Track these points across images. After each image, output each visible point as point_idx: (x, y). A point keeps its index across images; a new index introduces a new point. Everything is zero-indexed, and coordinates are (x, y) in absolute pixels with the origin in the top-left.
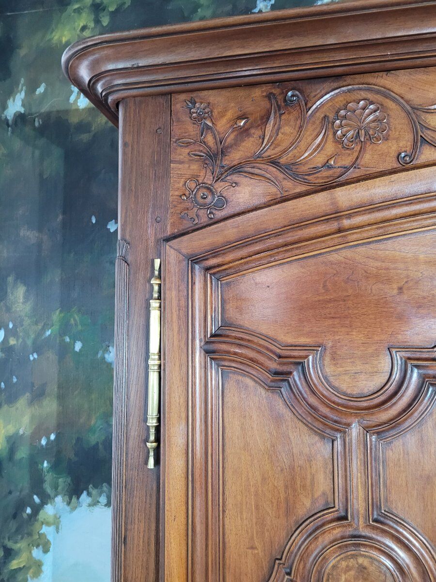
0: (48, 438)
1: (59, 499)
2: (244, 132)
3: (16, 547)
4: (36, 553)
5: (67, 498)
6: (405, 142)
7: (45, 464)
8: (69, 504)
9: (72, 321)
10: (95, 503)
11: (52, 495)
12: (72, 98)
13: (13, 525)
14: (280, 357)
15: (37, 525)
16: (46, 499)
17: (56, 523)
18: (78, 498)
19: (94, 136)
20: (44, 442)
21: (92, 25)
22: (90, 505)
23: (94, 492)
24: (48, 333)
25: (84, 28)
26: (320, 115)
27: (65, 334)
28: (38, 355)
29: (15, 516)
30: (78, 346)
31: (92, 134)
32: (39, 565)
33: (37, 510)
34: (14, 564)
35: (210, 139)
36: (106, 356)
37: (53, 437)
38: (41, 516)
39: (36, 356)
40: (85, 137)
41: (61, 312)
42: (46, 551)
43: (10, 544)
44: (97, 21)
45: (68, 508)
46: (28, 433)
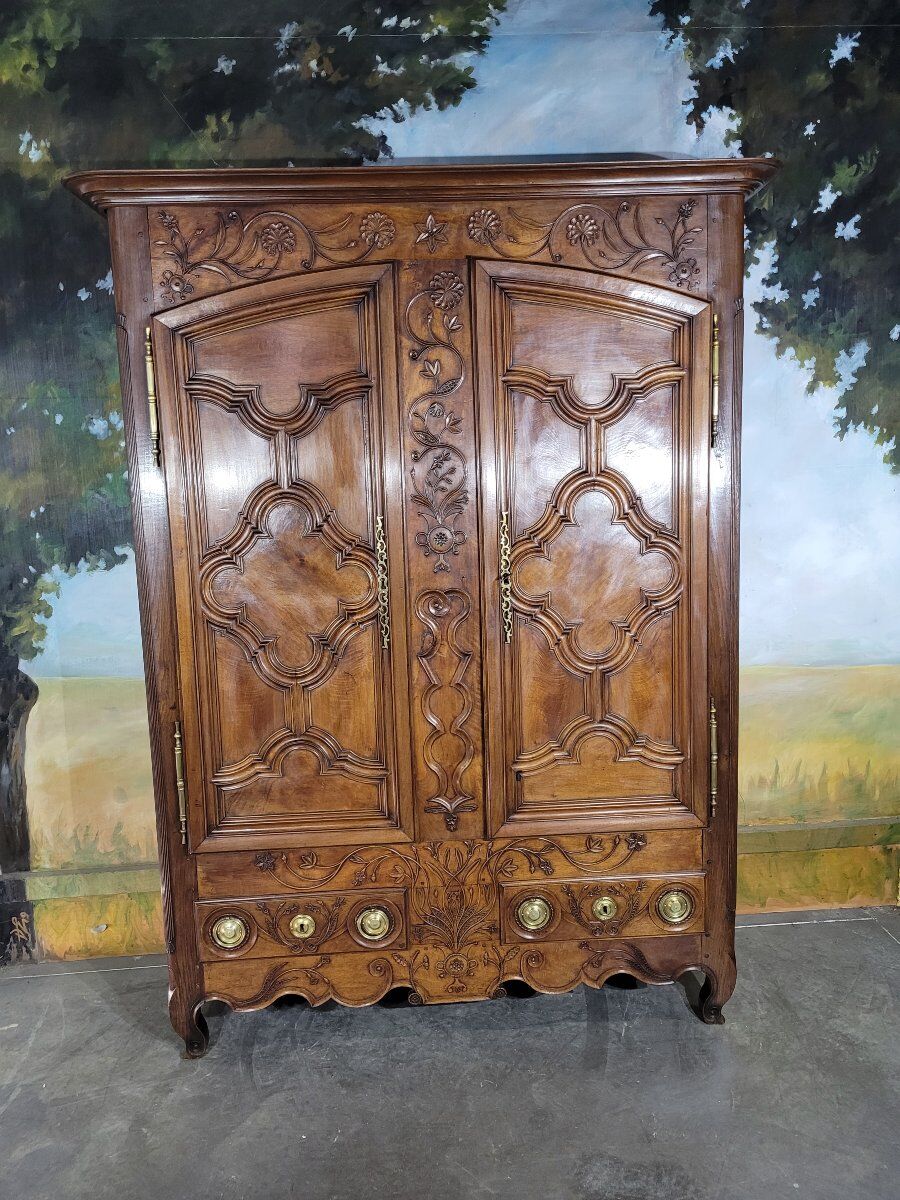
0: (38, 511)
1: (56, 567)
2: (202, 241)
3: (16, 615)
4: (38, 619)
5: (64, 566)
6: (306, 255)
7: (38, 536)
8: (67, 571)
9: (49, 394)
10: (94, 568)
11: (48, 564)
12: (22, 149)
13: (10, 596)
14: (234, 391)
15: (36, 593)
16: (42, 569)
17: (56, 589)
18: (76, 565)
19: (52, 194)
20: (33, 515)
21: (36, 64)
22: (88, 570)
23: (92, 558)
24: (24, 406)
25: (27, 68)
26: (252, 231)
27: (42, 407)
28: (16, 429)
29: (11, 587)
30: (59, 419)
31: (49, 192)
32: (42, 629)
33: (34, 579)
34: (16, 631)
35: (177, 242)
36: (90, 428)
37: (42, 510)
38: (39, 584)
39: (13, 431)
40: (42, 195)
41: (35, 385)
42: (48, 616)
43: (9, 614)
44: (42, 61)
45: (67, 575)
46: (15, 506)
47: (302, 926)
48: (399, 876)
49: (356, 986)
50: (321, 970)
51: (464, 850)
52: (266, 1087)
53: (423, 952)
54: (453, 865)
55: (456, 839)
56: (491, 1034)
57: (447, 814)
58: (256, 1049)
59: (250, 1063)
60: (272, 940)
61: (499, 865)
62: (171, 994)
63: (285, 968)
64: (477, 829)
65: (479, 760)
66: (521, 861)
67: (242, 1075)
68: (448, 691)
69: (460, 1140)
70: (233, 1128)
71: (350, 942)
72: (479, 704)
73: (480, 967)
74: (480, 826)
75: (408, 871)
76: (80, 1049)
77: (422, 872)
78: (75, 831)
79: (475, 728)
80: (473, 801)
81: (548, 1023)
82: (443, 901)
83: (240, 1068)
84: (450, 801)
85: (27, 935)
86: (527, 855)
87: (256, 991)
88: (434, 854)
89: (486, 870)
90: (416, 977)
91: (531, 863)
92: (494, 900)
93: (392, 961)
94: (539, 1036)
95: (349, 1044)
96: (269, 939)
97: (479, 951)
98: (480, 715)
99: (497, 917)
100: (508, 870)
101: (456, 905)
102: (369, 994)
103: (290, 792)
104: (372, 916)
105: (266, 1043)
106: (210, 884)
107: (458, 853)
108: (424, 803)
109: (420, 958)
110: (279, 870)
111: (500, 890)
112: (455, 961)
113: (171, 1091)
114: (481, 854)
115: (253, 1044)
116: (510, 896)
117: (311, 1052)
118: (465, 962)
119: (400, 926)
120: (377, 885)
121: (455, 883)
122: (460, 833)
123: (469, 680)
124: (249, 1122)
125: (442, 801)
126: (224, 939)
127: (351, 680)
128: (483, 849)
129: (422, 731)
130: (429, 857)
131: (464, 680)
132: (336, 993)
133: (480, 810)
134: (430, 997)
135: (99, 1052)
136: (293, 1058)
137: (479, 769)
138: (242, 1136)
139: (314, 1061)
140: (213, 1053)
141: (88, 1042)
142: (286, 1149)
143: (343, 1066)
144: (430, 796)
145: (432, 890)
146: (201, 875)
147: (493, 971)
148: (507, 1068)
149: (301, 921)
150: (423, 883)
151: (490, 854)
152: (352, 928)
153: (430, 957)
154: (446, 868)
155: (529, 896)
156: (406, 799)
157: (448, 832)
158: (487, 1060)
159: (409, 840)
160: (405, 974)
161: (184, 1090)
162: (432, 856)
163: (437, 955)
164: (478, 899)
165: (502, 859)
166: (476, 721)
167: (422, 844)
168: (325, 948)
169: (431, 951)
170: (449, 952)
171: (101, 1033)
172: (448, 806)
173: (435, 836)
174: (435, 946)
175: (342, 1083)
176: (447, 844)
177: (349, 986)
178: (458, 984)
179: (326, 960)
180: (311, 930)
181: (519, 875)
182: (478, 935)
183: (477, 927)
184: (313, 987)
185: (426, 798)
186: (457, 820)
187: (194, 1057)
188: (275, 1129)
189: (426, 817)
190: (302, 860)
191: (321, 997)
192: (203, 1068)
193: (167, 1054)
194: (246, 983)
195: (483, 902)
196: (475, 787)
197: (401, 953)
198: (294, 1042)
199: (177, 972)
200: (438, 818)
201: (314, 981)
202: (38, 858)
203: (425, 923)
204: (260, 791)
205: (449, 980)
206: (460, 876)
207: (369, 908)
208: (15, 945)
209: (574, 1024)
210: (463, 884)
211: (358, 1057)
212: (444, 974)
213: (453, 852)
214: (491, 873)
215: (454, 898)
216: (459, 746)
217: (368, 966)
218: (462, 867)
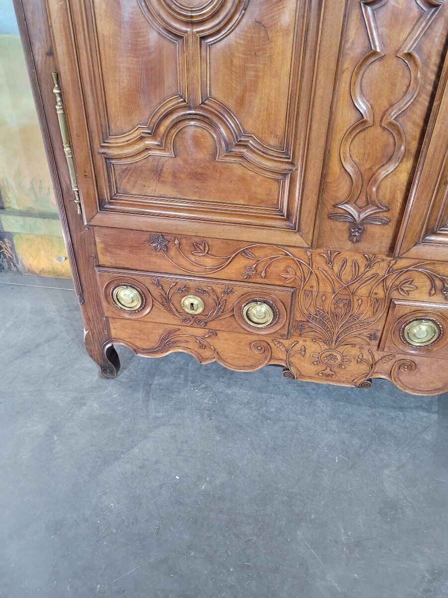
47: (192, 304)
48: (289, 276)
49: (237, 356)
50: (208, 340)
51: (362, 263)
52: (157, 418)
53: (301, 343)
54: (347, 275)
55: (357, 251)
56: (349, 409)
57: (354, 224)
58: (156, 381)
59: (149, 392)
60: (165, 311)
61: (397, 283)
62: (85, 332)
63: (178, 333)
64: (383, 244)
65: (408, 165)
66: (423, 283)
67: (140, 402)
68: (393, 63)
69: (313, 517)
70: (123, 453)
71: (235, 325)
72: (430, 88)
73: (352, 363)
74: (386, 243)
75: (299, 274)
76: (29, 352)
77: (313, 277)
78: (32, 183)
79: (414, 123)
80: (386, 214)
81: (401, 408)
82: (329, 305)
83: (140, 395)
84: (360, 209)
85: (12, 255)
86: (431, 278)
87: (154, 345)
88: (329, 262)
89: (381, 285)
90: (292, 359)
91: (433, 286)
92: (381, 314)
93: (272, 344)
94: (392, 419)
95: (229, 392)
96: (162, 309)
97: (354, 351)
98: (427, 104)
99: (380, 328)
100: (405, 289)
101: (341, 311)
102: (249, 364)
103: (183, 176)
104: (258, 308)
105: (164, 377)
106: (108, 254)
107: (355, 264)
108: (329, 208)
109: (298, 347)
110: (173, 252)
111: (391, 305)
112: (330, 355)
113: (84, 404)
114: (380, 269)
115: (154, 375)
116: (401, 313)
117: (198, 393)
118: (339, 357)
119: (284, 320)
120: (266, 281)
121: (345, 292)
122: (363, 246)
123: (425, 49)
124: (136, 450)
125: (350, 208)
126: (122, 302)
127: (263, 34)
128: (384, 265)
129: (345, 119)
130: (324, 265)
131: (419, 49)
132: (220, 358)
133: (392, 225)
134: (301, 376)
135: (42, 357)
136: (182, 395)
137: (404, 177)
138: (128, 462)
139: (198, 402)
140: (124, 375)
141: (37, 347)
142: (161, 486)
143: (221, 412)
144: (338, 201)
145: (320, 294)
146: (100, 246)
147: (364, 368)
148: (361, 447)
149: (192, 301)
150: (312, 287)
151: (390, 271)
152: (237, 313)
153: (307, 347)
154: (339, 277)
155: (419, 316)
156: (309, 201)
157: (350, 243)
158: (344, 435)
159: (306, 245)
160: (283, 356)
161: (94, 406)
162: (327, 263)
163: (314, 348)
164: (365, 311)
165: (402, 278)
166: (419, 113)
167: (319, 250)
168: (212, 325)
169: (309, 343)
170: (326, 347)
171: (48, 341)
172: (355, 214)
173: (334, 245)
174: (314, 340)
175: (218, 429)
176: (345, 255)
177: (232, 355)
178: (328, 371)
179: (214, 333)
180: (200, 310)
181: (415, 295)
182: (357, 339)
183: (358, 333)
184: (200, 351)
185: (333, 203)
186: (363, 232)
187: (107, 378)
188: (157, 462)
189: (328, 224)
190: (195, 246)
191: (207, 359)
192: (112, 388)
193: (90, 369)
194: (145, 337)
195: (370, 313)
196: (393, 198)
197: (281, 341)
198: (186, 380)
199: (88, 320)
200: (341, 226)
201: (202, 346)
202: (9, 201)
203: (308, 321)
204: (152, 170)
205: (321, 368)
206: (352, 287)
207: (256, 301)
208: (5, 260)
209: (425, 414)
210: (353, 294)
211: (234, 407)
212: (319, 362)
213: (349, 264)
214: (386, 289)
215: (341, 305)
216: (386, 145)
217: (250, 344)
218: (356, 278)
